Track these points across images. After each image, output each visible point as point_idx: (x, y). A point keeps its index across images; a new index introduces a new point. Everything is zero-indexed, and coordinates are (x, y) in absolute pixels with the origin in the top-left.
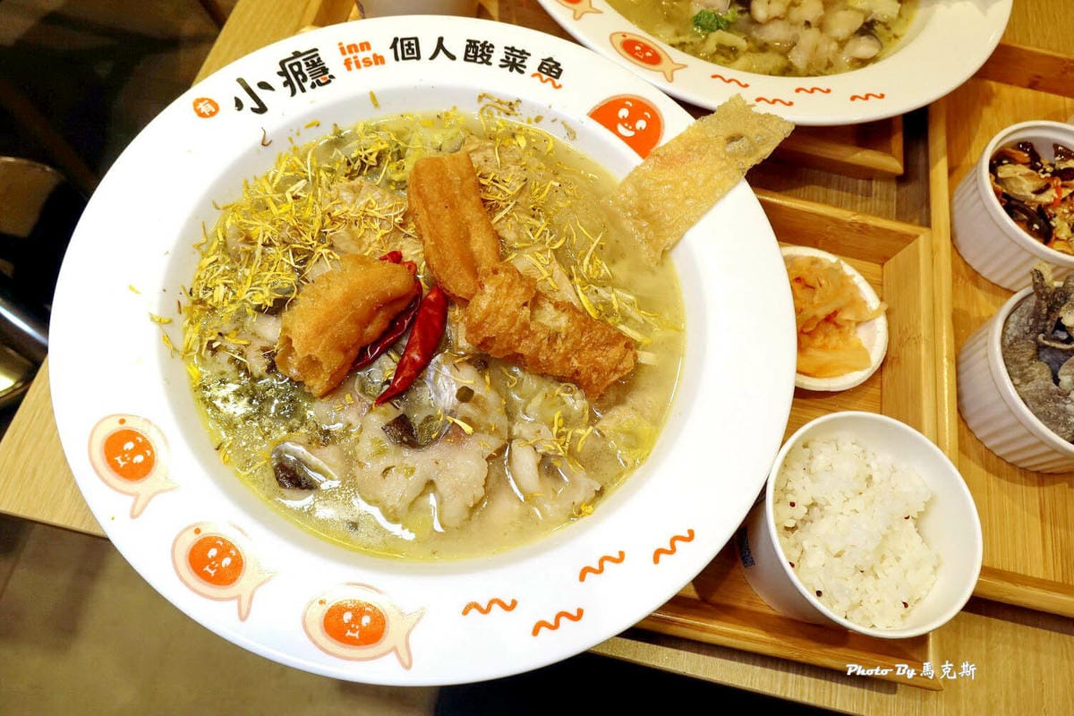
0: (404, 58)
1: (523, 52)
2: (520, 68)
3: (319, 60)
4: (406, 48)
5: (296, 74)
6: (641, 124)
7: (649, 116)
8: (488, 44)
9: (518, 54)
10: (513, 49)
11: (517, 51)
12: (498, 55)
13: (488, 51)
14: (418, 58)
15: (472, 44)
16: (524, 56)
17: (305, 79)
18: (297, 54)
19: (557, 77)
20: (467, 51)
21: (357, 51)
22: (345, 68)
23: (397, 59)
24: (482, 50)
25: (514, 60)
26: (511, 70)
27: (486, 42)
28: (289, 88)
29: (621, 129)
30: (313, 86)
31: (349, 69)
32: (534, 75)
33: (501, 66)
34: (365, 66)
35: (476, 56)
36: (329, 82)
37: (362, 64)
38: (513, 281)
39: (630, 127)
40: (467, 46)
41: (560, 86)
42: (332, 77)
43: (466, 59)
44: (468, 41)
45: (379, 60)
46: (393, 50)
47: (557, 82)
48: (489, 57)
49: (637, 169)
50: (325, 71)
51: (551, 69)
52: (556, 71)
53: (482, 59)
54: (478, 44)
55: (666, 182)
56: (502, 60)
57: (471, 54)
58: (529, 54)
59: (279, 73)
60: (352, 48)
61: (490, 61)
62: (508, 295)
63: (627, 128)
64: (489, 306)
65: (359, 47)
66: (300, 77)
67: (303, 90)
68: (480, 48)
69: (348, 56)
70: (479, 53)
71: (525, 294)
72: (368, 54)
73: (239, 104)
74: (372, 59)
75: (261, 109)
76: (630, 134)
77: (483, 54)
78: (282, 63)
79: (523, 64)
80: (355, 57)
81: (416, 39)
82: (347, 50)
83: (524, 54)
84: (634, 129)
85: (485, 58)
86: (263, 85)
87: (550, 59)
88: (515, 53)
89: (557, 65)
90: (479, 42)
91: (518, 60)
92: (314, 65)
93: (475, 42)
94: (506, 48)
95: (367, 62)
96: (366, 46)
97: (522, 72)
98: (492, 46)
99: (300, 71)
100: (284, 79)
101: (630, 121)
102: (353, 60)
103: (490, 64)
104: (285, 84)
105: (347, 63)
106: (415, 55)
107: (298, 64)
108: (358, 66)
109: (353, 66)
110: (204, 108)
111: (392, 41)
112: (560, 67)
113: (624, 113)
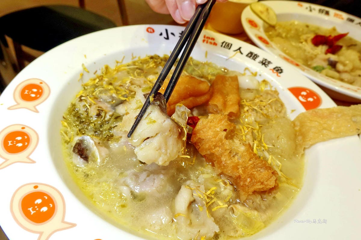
0: (224, 47)
4: (226, 45)
6: (311, 99)
14: (230, 49)
15: (251, 53)
19: (280, 73)
23: (222, 46)
26: (262, 65)
29: (300, 98)
32: (271, 69)
45: (215, 44)
47: (279, 74)
48: (256, 58)
49: (303, 114)
51: (279, 70)
59: (180, 34)
63: (304, 98)
69: (206, 39)
70: (253, 56)
72: (213, 41)
73: (161, 34)
75: (167, 38)
81: (232, 45)
83: (269, 62)
84: (306, 100)
86: (173, 34)
87: (280, 68)
89: (281, 70)
91: (266, 63)
95: (211, 43)
97: (266, 67)
98: (258, 56)
105: (204, 41)
106: (229, 48)
109: (205, 42)
110: (149, 30)
113: (304, 93)
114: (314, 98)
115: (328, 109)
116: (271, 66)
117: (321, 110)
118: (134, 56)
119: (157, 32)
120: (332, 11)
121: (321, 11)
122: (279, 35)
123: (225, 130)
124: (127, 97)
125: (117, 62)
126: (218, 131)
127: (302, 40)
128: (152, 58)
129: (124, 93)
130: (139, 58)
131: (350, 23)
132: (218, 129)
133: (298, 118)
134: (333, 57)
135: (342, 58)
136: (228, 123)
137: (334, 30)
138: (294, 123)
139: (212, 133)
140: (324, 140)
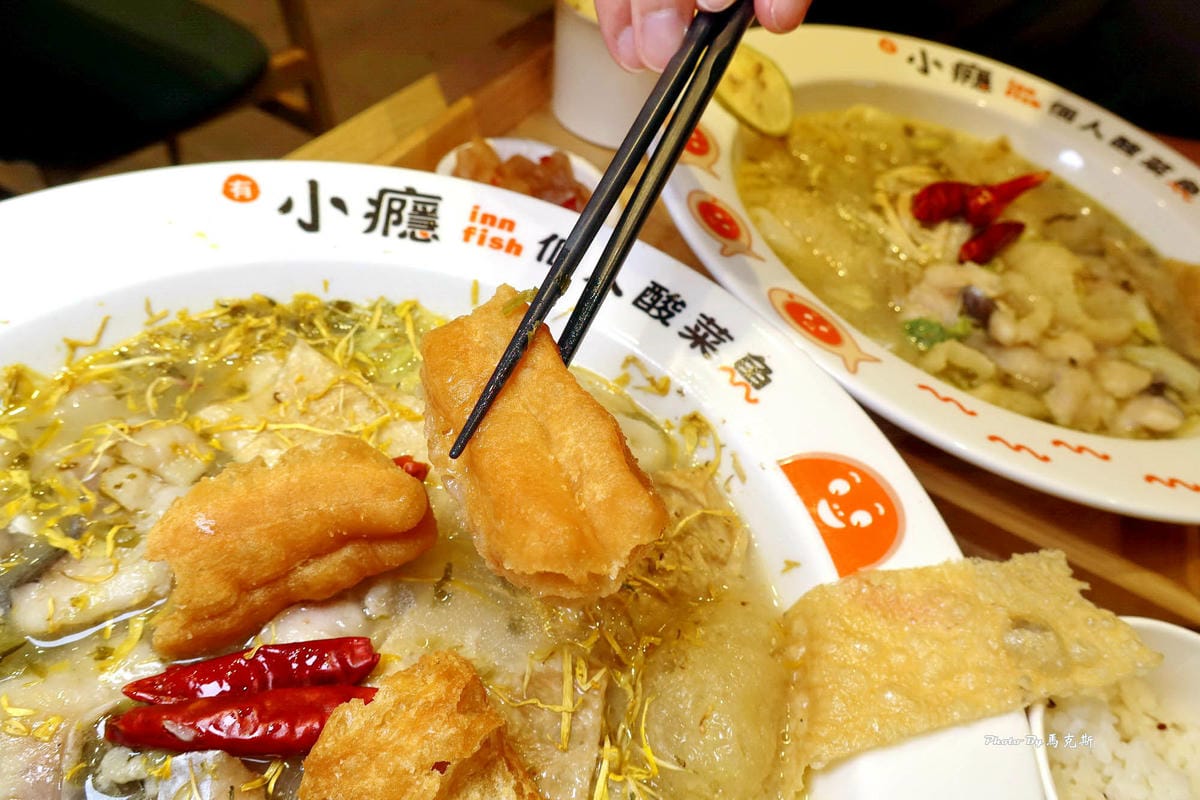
1: (724, 332)
2: (708, 349)
3: (434, 211)
5: (390, 211)
7: (882, 511)
8: (679, 300)
9: (715, 330)
10: (711, 321)
11: (717, 327)
12: (685, 319)
13: (674, 307)
15: (656, 289)
16: (724, 337)
17: (398, 222)
18: (410, 191)
20: (644, 294)
21: (493, 223)
22: (462, 235)
24: (666, 303)
25: (706, 335)
26: (693, 346)
27: (678, 296)
28: (368, 222)
29: (823, 508)
30: (403, 235)
31: (467, 239)
32: (725, 369)
33: (681, 335)
34: (491, 246)
35: (651, 307)
36: (427, 240)
37: (487, 241)
38: (439, 701)
39: (841, 514)
40: (648, 289)
41: (755, 401)
42: (435, 237)
43: (635, 303)
44: (653, 283)
45: (514, 248)
46: (541, 247)
47: (754, 393)
48: (671, 315)
50: (432, 227)
52: (763, 378)
53: (660, 313)
54: (664, 293)
55: (864, 638)
56: (687, 328)
57: (647, 300)
58: (731, 339)
59: (371, 201)
60: (490, 219)
61: (669, 321)
62: (415, 726)
63: (835, 512)
64: (361, 734)
65: (498, 223)
66: (394, 217)
67: (385, 233)
68: (664, 299)
69: (478, 226)
71: (449, 743)
72: (505, 236)
73: (287, 207)
74: (505, 244)
75: (312, 226)
76: (834, 522)
77: (665, 308)
78: (383, 192)
79: (715, 346)
80: (485, 231)
82: (479, 217)
83: (723, 335)
84: (846, 519)
85: (664, 313)
86: (338, 203)
87: (760, 359)
88: (711, 327)
89: (767, 371)
90: (667, 291)
91: (711, 338)
92: (424, 213)
93: (662, 288)
94: (703, 316)
95: (496, 243)
96: (509, 225)
98: (683, 304)
99: (399, 212)
100: (372, 209)
101: (847, 505)
102: (478, 233)
103: (667, 324)
104: (368, 216)
105: (468, 233)
107: (403, 203)
108: (481, 241)
109: (474, 239)
111: (546, 235)
112: (770, 376)
113: (839, 486)
114: (874, 512)
115: (922, 573)
116: (728, 354)
117: (893, 574)
118: (158, 311)
119: (271, 199)
120: (1002, 74)
121: (961, 72)
122: (797, 178)
123: (441, 766)
124: (77, 535)
125: (73, 347)
126: (407, 772)
127: (881, 199)
128: (237, 310)
129: (72, 509)
130: (183, 315)
131: (1062, 123)
132: (408, 764)
133: (803, 602)
134: (982, 280)
135: (1017, 283)
136: (455, 723)
137: (1004, 148)
138: (784, 626)
139: (381, 781)
140: (882, 743)
